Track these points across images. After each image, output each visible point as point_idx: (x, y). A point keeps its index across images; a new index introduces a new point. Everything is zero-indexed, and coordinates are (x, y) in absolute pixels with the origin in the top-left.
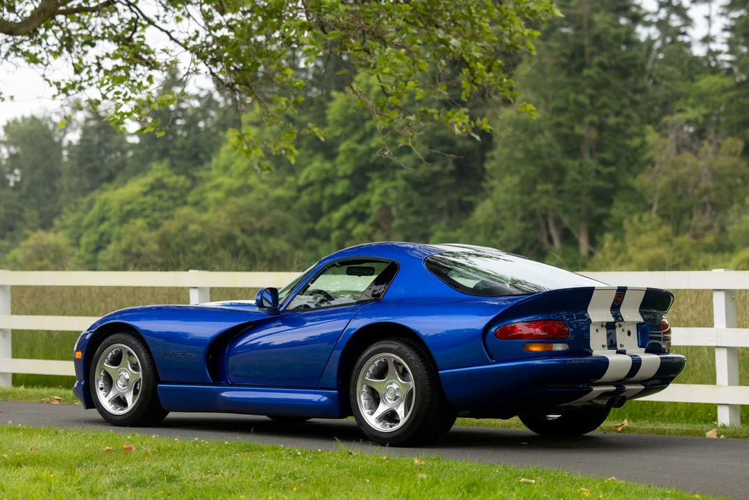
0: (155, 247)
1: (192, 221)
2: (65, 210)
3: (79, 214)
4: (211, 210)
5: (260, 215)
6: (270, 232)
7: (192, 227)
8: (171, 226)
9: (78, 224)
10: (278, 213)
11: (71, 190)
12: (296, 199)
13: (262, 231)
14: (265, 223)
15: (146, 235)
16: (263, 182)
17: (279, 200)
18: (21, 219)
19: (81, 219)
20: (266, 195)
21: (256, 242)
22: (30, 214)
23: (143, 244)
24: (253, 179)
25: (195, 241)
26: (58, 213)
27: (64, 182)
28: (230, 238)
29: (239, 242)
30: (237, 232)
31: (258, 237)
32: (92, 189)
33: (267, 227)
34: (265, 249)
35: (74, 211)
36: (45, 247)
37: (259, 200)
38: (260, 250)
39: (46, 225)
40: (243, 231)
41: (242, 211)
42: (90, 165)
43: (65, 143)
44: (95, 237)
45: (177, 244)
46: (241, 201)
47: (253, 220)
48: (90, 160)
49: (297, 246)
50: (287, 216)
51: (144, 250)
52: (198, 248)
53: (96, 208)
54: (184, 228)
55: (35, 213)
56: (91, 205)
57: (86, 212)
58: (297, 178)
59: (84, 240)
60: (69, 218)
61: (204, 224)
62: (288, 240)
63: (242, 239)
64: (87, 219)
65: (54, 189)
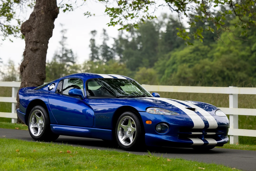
0: (191, 75)
1: (207, 65)
2: (159, 59)
3: (165, 61)
4: (214, 60)
5: (235, 62)
6: (239, 70)
7: (207, 67)
8: (198, 66)
9: (164, 65)
10: (242, 62)
11: (162, 51)
12: (249, 56)
13: (235, 69)
14: (237, 66)
15: (188, 70)
16: (236, 49)
17: (243, 56)
18: (141, 62)
19: (165, 63)
20: (238, 54)
21: (233, 73)
22: (146, 60)
23: (186, 73)
24: (232, 48)
25: (207, 73)
26: (156, 61)
27: (159, 48)
28: (222, 72)
29: (226, 74)
30: (225, 69)
31: (234, 72)
32: (170, 50)
33: (237, 67)
34: (236, 76)
35: (163, 60)
36: (147, 74)
37: (235, 56)
38: (234, 77)
39: (151, 65)
40: (228, 69)
41: (227, 60)
42: (169, 41)
43: (160, 32)
44: (171, 70)
45: (200, 74)
46: (227, 56)
47: (232, 64)
48: (169, 39)
49: (250, 75)
50: (246, 63)
51: (186, 76)
52: (209, 75)
53: (171, 59)
54: (203, 67)
55: (147, 60)
56: (169, 57)
57: (167, 60)
58: (251, 47)
59: (166, 72)
60: (160, 63)
61: (211, 66)
62: (246, 73)
63: (227, 72)
64: (168, 63)
65: (155, 50)
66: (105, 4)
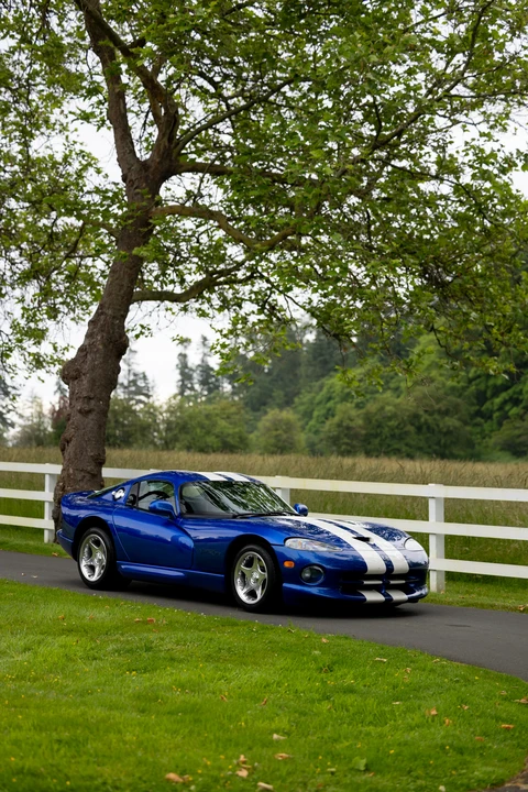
0: (360, 422)
1: (388, 404)
2: (303, 391)
3: (313, 394)
4: (402, 396)
5: (438, 400)
6: (446, 413)
7: (388, 408)
8: (372, 407)
9: (311, 402)
10: (452, 398)
11: (307, 376)
12: (464, 388)
13: (439, 412)
14: (442, 406)
15: (354, 413)
16: (441, 375)
17: (453, 389)
18: (271, 397)
19: (314, 398)
20: (444, 385)
21: (435, 419)
22: (278, 394)
23: (352, 420)
24: (434, 373)
25: (390, 419)
26: (298, 394)
27: (302, 370)
28: (416, 416)
29: (423, 420)
30: (421, 413)
31: (436, 416)
32: (323, 376)
33: (443, 409)
34: (441, 425)
35: (309, 392)
36: (280, 421)
37: (438, 389)
38: (438, 426)
39: (287, 402)
40: (426, 411)
41: (425, 397)
42: (321, 358)
43: (305, 341)
44: (323, 412)
45: (377, 420)
46: (425, 389)
47: (434, 403)
48: (321, 355)
49: (466, 423)
50: (459, 400)
51: (352, 424)
52: (393, 423)
53: (325, 390)
54: (382, 408)
55: (282, 393)
56: (321, 388)
57: (317, 393)
58: (468, 372)
59: (316, 413)
60: (306, 397)
61: (395, 406)
62: (459, 419)
63: (424, 417)
64: (318, 398)
65: (295, 375)
66: (210, 322)
